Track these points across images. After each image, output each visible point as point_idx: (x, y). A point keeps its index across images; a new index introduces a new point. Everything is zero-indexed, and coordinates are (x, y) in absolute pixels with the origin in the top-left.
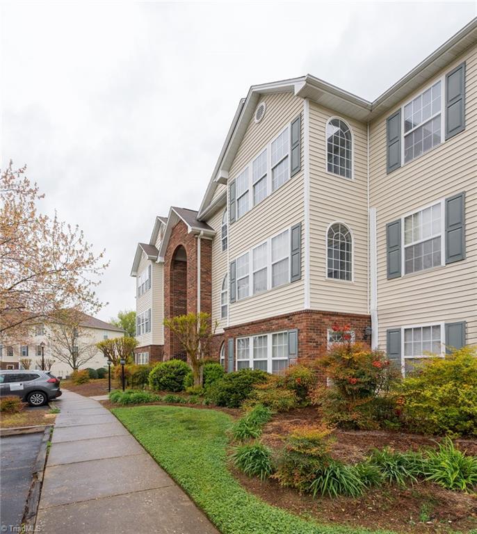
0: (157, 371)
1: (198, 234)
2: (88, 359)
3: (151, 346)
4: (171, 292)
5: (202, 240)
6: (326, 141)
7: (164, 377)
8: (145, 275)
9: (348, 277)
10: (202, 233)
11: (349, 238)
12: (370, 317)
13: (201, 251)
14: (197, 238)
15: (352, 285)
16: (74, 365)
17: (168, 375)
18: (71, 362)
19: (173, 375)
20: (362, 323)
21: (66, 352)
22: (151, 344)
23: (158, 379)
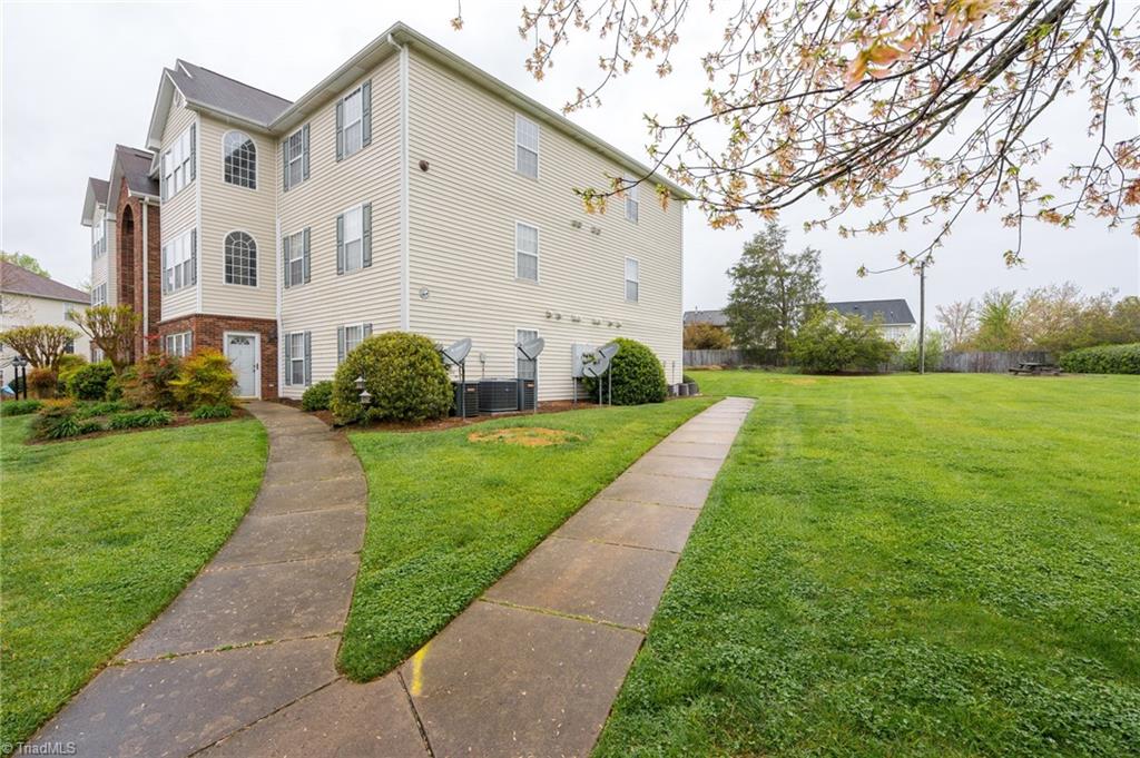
0: (79, 374)
1: (143, 199)
4: (123, 265)
5: (149, 206)
6: (223, 160)
7: (86, 383)
9: (254, 283)
10: (147, 199)
11: (253, 245)
12: (275, 322)
13: (149, 222)
14: (142, 204)
15: (258, 291)
17: (92, 379)
19: (99, 379)
20: (267, 327)
23: (77, 385)
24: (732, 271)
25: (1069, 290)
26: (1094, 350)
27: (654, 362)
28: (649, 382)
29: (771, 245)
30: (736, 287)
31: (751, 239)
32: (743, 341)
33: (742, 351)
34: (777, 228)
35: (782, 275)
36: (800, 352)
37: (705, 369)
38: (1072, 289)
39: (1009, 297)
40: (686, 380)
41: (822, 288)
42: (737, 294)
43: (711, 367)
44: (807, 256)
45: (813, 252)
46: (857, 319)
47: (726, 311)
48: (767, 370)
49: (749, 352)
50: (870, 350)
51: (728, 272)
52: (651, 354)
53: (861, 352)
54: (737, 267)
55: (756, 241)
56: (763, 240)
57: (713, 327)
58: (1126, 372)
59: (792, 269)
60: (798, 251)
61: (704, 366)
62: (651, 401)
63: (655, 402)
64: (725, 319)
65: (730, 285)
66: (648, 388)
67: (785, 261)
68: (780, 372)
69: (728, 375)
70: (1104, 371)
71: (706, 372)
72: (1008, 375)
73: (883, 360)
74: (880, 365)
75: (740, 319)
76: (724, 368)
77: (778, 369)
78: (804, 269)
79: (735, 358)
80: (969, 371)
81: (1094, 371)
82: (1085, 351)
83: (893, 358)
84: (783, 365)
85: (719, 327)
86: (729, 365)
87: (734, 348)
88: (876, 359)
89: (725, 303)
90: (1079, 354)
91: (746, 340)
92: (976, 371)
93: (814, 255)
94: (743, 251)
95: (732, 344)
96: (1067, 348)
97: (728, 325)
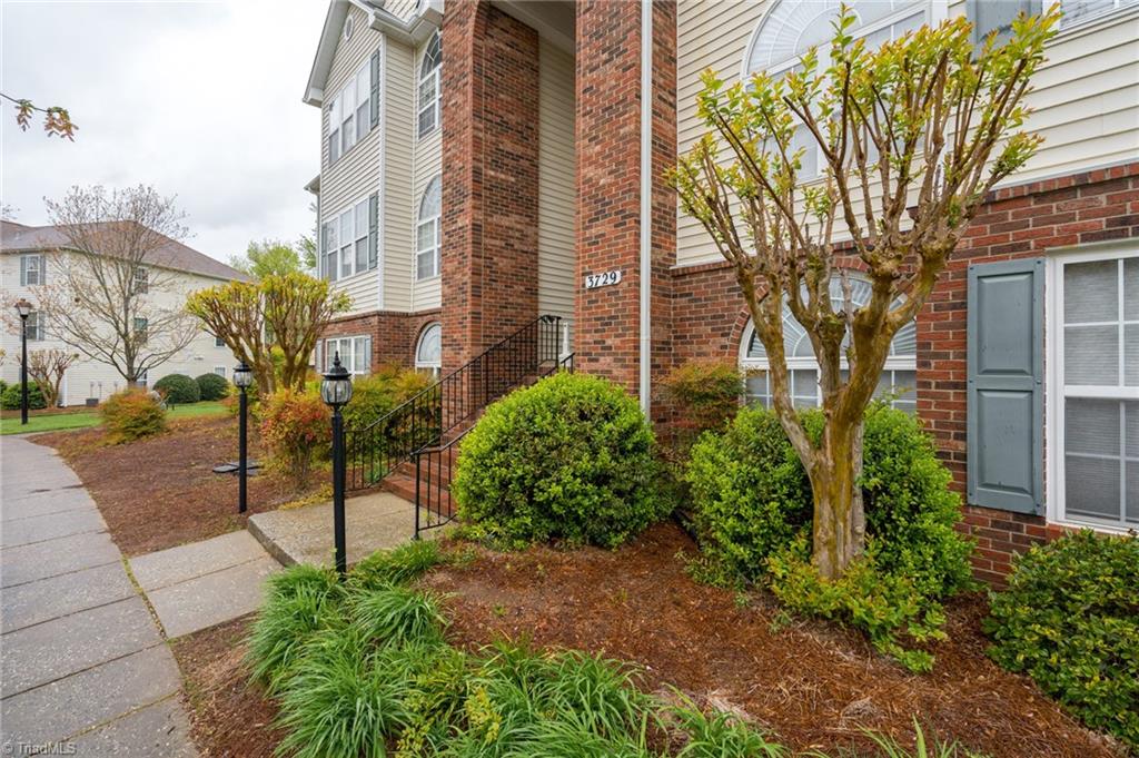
2: (172, 353)
3: (379, 314)
8: (353, 93)
16: (130, 368)
18: (121, 359)
21: (104, 330)
22: (380, 308)
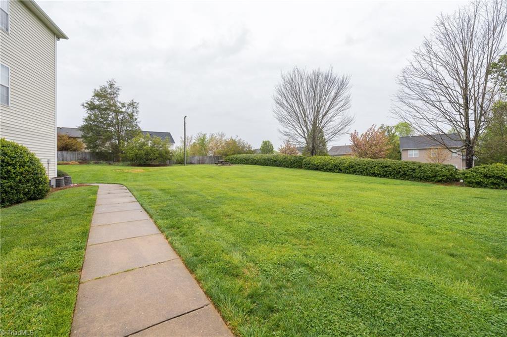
24: (86, 105)
25: (223, 135)
26: (235, 156)
27: (33, 161)
28: (28, 181)
29: (111, 95)
30: (88, 115)
31: (98, 89)
32: (94, 148)
33: (94, 152)
34: (114, 86)
35: (117, 112)
36: (131, 154)
37: (66, 164)
38: (223, 134)
39: (204, 135)
40: (60, 174)
41: (139, 122)
42: (88, 119)
43: (70, 163)
44: (132, 104)
45: (135, 103)
46: (159, 139)
47: (82, 129)
48: (110, 164)
49: (97, 153)
50: (164, 154)
51: (83, 105)
52: (28, 154)
53: (161, 155)
54: (89, 103)
55: (101, 90)
56: (106, 91)
57: (70, 138)
58: (244, 164)
59: (124, 110)
60: (127, 101)
61: (65, 162)
62: (31, 199)
63: (35, 199)
64: (80, 134)
65: (85, 113)
66: (28, 187)
67: (119, 105)
68: (118, 165)
69: (84, 167)
70: (238, 163)
71: (67, 166)
72: (215, 165)
73: (169, 159)
74: (168, 162)
75: (91, 134)
76: (81, 163)
77: (116, 163)
78: (130, 111)
79: (88, 157)
80: (198, 164)
81: (235, 163)
82: (232, 156)
83: (173, 158)
84: (118, 161)
85: (75, 138)
86: (83, 161)
87: (87, 151)
88: (166, 158)
89: (81, 123)
90: (231, 157)
91: (96, 146)
92: (199, 164)
93: (135, 104)
94: (93, 94)
95: (85, 148)
96: (226, 155)
97: (83, 137)
